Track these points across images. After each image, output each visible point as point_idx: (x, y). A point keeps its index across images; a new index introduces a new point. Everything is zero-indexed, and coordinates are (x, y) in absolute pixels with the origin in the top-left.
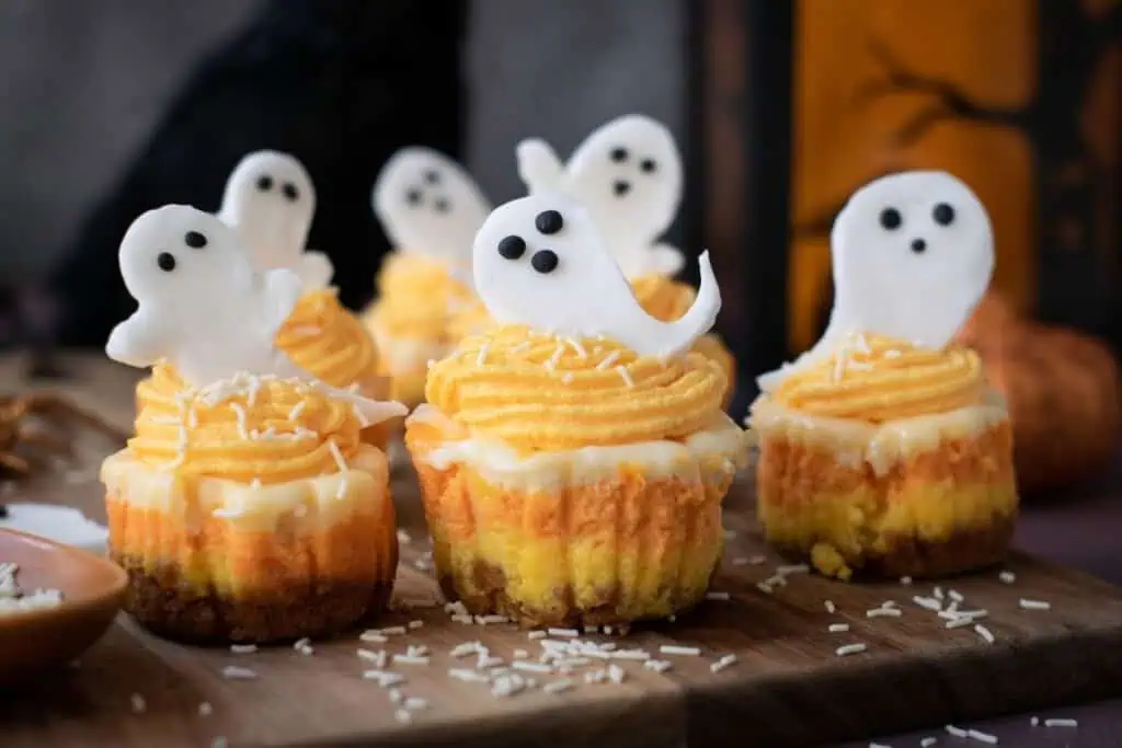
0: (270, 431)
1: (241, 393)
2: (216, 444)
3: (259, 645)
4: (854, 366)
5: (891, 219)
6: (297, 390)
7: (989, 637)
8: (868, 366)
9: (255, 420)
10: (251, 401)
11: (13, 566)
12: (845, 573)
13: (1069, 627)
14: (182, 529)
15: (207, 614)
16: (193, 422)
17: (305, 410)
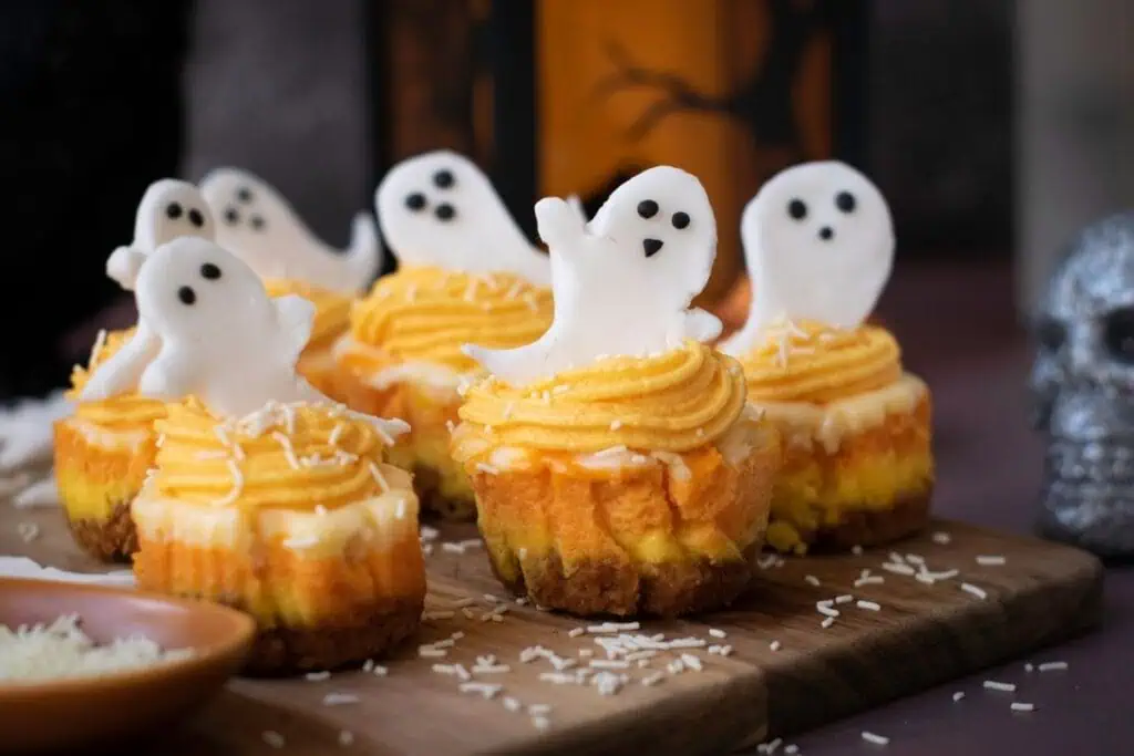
0: (316, 457)
1: (279, 422)
2: (272, 475)
3: (331, 671)
4: (796, 351)
5: (798, 210)
6: (331, 414)
7: (981, 594)
8: (809, 351)
9: (300, 446)
10: (290, 429)
11: (74, 618)
12: (802, 549)
13: (1036, 577)
14: (248, 563)
15: (277, 645)
16: (240, 455)
17: (341, 435)
